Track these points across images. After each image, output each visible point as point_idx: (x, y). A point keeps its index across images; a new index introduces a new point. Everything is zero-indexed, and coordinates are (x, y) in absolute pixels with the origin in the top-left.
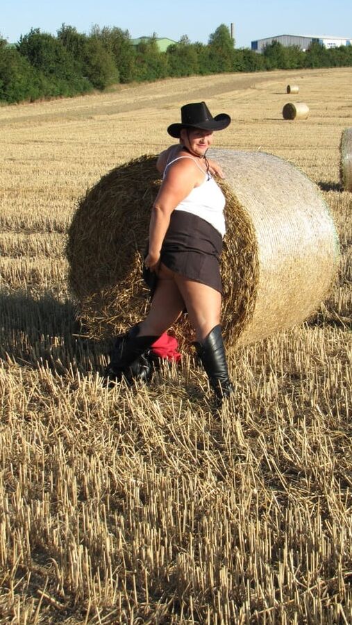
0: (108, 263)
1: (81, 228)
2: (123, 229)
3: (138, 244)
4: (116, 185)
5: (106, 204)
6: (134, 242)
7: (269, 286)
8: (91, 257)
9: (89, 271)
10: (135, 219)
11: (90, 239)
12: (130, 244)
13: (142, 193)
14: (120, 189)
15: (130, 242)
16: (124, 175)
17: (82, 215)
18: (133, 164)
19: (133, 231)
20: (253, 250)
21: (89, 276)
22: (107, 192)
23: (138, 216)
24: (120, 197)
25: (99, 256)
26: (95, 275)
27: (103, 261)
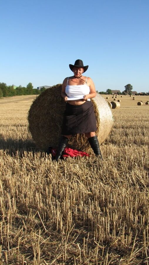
0: (44, 122)
1: (34, 110)
3: (55, 114)
5: (43, 101)
6: (54, 114)
8: (37, 120)
11: (37, 114)
12: (52, 115)
13: (57, 97)
14: (49, 96)
16: (50, 91)
17: (34, 105)
18: (53, 87)
19: (53, 110)
20: (98, 115)
21: (37, 127)
22: (44, 97)
23: (55, 105)
24: (49, 99)
25: (41, 119)
26: (39, 126)
27: (42, 121)
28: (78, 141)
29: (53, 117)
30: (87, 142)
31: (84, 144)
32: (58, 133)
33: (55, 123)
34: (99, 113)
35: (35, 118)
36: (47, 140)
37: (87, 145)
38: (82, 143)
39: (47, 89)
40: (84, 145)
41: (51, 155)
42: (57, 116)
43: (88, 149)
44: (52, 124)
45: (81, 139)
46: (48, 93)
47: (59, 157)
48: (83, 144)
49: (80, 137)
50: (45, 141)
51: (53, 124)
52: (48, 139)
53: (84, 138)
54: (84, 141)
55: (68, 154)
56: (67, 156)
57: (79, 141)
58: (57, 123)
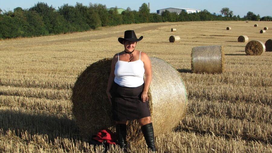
0: (89, 103)
1: (78, 88)
2: (95, 89)
4: (93, 70)
5: (89, 78)
6: (100, 95)
7: (157, 114)
9: (81, 107)
10: (101, 85)
11: (82, 93)
12: (98, 96)
13: (104, 74)
14: (95, 72)
15: (98, 95)
16: (97, 66)
17: (78, 83)
18: (100, 62)
19: (100, 90)
21: (81, 109)
22: (89, 73)
23: (102, 84)
24: (95, 76)
25: (85, 100)
26: (83, 108)
27: (87, 103)
29: (99, 98)
32: (104, 118)
33: (101, 106)
36: (93, 127)
37: (137, 136)
40: (134, 136)
42: (104, 98)
43: (139, 140)
49: (130, 126)
50: (90, 128)
52: (94, 125)
53: (133, 127)
54: (134, 131)
58: (103, 107)
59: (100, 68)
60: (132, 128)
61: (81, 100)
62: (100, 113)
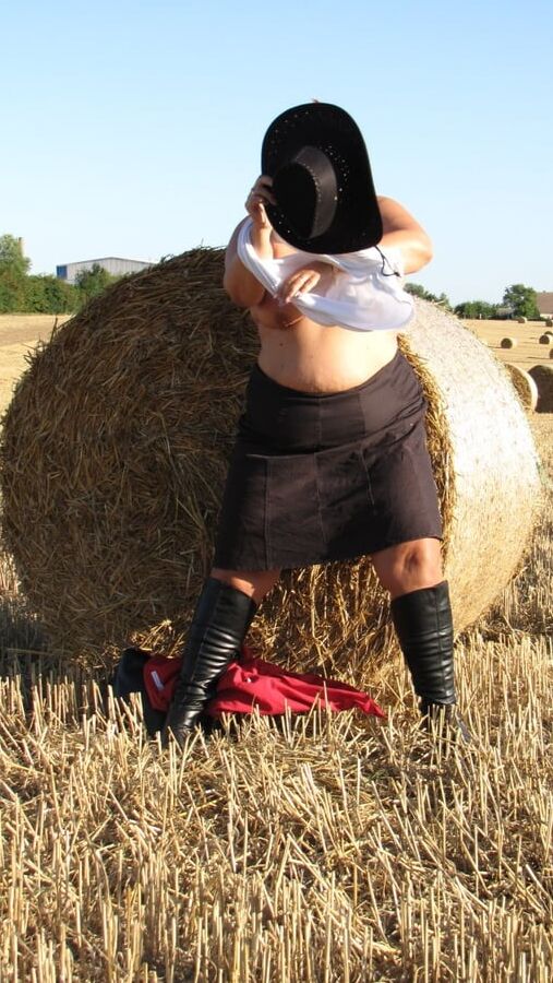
0: (99, 487)
2: (137, 410)
3: (172, 442)
4: (122, 315)
5: (97, 358)
6: (163, 439)
8: (57, 474)
9: (53, 505)
10: (169, 387)
11: (56, 436)
12: (154, 444)
13: (185, 331)
14: (132, 324)
15: (152, 440)
16: (144, 292)
19: (161, 415)
20: (442, 449)
21: (52, 517)
22: (100, 331)
23: (175, 381)
24: (133, 341)
26: (69, 512)
27: (85, 483)
28: (313, 611)
29: (160, 457)
30: (371, 621)
31: (351, 638)
32: (185, 558)
33: (173, 499)
34: (451, 437)
35: (40, 464)
36: (120, 607)
37: (372, 643)
38: (336, 630)
39: (125, 280)
40: (351, 643)
41: (136, 699)
42: (181, 455)
43: (379, 666)
44: (154, 503)
45: (332, 604)
46: (128, 306)
47: (192, 714)
48: (345, 635)
49: (331, 591)
50: (105, 611)
51: (156, 500)
52: (124, 599)
53: (349, 594)
54: (352, 615)
55: (247, 698)
56: (241, 707)
57: (320, 613)
58: (183, 499)
59: (162, 301)
60: (341, 601)
61: (55, 469)
62: (164, 533)
